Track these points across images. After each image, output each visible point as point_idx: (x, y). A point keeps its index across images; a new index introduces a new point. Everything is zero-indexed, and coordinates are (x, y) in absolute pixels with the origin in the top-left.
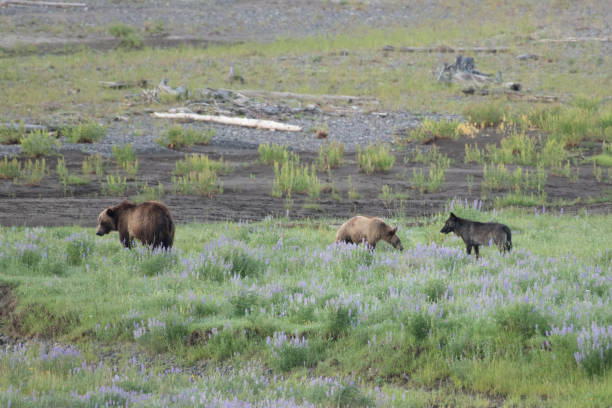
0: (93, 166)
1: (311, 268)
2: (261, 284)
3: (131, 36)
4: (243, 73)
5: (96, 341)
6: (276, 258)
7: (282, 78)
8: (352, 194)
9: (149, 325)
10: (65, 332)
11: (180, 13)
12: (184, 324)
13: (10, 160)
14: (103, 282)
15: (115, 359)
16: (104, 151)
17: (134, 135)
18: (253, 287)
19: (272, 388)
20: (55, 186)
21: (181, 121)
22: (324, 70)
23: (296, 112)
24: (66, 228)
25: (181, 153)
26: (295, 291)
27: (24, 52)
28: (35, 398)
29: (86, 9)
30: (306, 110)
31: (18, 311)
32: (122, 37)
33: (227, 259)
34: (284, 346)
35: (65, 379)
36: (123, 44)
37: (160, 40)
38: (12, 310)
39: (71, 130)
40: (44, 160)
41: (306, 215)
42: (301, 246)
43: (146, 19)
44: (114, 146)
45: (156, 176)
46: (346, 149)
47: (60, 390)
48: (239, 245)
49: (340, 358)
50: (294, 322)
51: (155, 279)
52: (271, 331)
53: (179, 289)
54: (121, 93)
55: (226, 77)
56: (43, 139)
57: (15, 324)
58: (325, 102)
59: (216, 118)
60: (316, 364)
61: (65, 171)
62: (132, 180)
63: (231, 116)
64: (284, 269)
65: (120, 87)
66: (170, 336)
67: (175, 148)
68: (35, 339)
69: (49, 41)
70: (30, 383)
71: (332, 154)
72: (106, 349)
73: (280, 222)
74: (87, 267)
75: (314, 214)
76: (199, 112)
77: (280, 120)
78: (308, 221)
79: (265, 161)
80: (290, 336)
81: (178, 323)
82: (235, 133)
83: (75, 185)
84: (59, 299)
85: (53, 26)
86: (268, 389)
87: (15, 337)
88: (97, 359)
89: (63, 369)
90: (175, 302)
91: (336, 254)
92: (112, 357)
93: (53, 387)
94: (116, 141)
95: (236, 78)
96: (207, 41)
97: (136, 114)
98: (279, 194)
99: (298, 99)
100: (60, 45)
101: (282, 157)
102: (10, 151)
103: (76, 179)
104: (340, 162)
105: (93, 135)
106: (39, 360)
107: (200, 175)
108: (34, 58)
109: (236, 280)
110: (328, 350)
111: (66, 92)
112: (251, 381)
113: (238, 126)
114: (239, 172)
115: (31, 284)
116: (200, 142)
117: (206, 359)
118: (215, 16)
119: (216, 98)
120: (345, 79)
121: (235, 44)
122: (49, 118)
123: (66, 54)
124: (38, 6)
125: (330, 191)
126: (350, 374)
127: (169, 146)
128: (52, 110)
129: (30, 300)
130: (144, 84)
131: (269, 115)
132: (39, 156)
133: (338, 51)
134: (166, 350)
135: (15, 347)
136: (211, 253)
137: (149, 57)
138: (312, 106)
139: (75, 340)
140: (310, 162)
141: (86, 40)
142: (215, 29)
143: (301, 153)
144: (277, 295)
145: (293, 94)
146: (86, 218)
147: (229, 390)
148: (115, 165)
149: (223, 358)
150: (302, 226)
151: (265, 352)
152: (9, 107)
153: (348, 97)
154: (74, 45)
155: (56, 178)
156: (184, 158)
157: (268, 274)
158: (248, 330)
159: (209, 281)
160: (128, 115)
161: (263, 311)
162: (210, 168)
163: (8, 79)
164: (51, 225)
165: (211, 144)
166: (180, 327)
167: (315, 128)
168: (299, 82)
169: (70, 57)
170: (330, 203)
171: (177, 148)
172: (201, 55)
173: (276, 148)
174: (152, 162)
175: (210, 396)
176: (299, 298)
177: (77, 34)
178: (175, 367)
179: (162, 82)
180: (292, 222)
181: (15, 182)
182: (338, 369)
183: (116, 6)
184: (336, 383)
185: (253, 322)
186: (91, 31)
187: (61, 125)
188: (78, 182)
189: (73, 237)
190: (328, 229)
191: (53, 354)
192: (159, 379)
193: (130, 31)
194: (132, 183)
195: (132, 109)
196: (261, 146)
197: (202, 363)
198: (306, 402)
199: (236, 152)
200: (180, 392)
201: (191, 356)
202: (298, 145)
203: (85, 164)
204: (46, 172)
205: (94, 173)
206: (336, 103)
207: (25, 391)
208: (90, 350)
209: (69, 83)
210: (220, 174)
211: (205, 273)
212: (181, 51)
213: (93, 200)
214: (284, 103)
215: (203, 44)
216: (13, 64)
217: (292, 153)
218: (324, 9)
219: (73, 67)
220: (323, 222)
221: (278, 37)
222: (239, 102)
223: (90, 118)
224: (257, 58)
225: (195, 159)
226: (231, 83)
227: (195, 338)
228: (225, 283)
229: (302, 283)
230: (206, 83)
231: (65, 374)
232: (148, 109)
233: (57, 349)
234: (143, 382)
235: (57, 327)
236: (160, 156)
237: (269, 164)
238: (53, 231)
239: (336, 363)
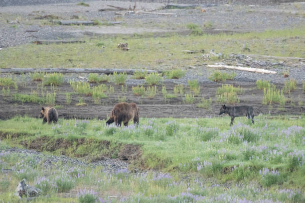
0: (179, 89)
1: (280, 138)
2: (257, 145)
3: (197, 29)
4: (249, 47)
5: (179, 171)
6: (264, 133)
7: (268, 49)
8: (300, 103)
9: (205, 164)
10: (165, 167)
11: (220, 18)
12: (221, 164)
13: (140, 86)
14: (183, 144)
15: (188, 180)
16: (184, 82)
17: (198, 75)
18: (253, 147)
19: (262, 194)
20: (161, 99)
21: (220, 69)
22: (288, 45)
23: (274, 65)
24: (166, 119)
25: (220, 84)
26: (273, 149)
27: (148, 36)
28: (150, 198)
29: (176, 16)
30: (279, 64)
31: (143, 157)
32: (193, 30)
33: (241, 133)
34: (268, 174)
35: (165, 189)
36: (193, 32)
37: (211, 31)
38: (140, 156)
39: (168, 73)
40: (156, 87)
41: (279, 113)
42: (275, 127)
43: (204, 21)
44: (189, 80)
45: (208, 94)
46: (298, 82)
47: (163, 194)
48: (247, 127)
49: (294, 180)
50: (272, 163)
51: (208, 142)
52: (261, 167)
53: (219, 147)
54: (192, 56)
55: (241, 48)
56: (156, 77)
57: (141, 163)
58: (288, 60)
59: (236, 68)
60: (283, 183)
61: (166, 92)
62: (197, 96)
63: (244, 66)
64: (268, 138)
65: (192, 53)
66: (214, 170)
67: (217, 81)
68: (151, 170)
69: (159, 31)
70: (149, 191)
71: (291, 84)
72: (184, 175)
73: (266, 116)
74: (176, 136)
75: (282, 113)
76: (229, 65)
77: (267, 69)
78: (279, 116)
79: (259, 88)
80: (270, 170)
81: (218, 164)
82: (245, 74)
83: (170, 98)
84: (162, 151)
85: (161, 24)
86: (260, 195)
87: (142, 169)
88: (180, 180)
89: (164, 184)
90: (217, 153)
91: (292, 132)
92: (187, 179)
93: (159, 193)
94: (190, 78)
95: (246, 49)
96: (232, 32)
97: (199, 65)
98: (266, 103)
99: (275, 59)
100: (164, 33)
101: (268, 86)
102: (140, 82)
103: (171, 95)
104: (295, 88)
105: (179, 75)
106: (152, 180)
107: (229, 94)
108: (152, 39)
109: (245, 143)
110: (288, 177)
111: (166, 55)
112: (252, 191)
113: (247, 71)
114: (247, 93)
115: (149, 144)
116: (229, 78)
117: (231, 180)
118: (236, 20)
119: (237, 58)
120: (297, 50)
121: (246, 33)
122: (158, 67)
123: (167, 37)
124: (153, 14)
125: (290, 102)
126: (298, 188)
127: (214, 81)
128: (160, 63)
129: (149, 152)
130: (203, 51)
131: (261, 66)
132: (153, 85)
133: (294, 37)
134: (212, 176)
135: (142, 174)
136: (233, 131)
137: (205, 39)
138: (281, 62)
139: (170, 171)
140: (281, 88)
141: (176, 31)
142: (237, 26)
143: (276, 84)
144: (265, 150)
145: (273, 57)
146: (175, 114)
147: (241, 195)
148: (189, 89)
149: (239, 179)
150: (276, 118)
151: (258, 177)
152: (140, 61)
153: (299, 58)
154: (170, 33)
155: (161, 95)
156: (221, 86)
157: (260, 140)
158: (251, 166)
159: (232, 144)
160: (196, 66)
161: (258, 158)
162: (234, 91)
163: (139, 49)
164: (159, 117)
165: (234, 80)
166: (219, 165)
167: (283, 72)
168: (276, 51)
169: (168, 38)
170: (290, 108)
171: (218, 81)
172: (230, 38)
173: (265, 82)
174: (206, 88)
175: (233, 197)
176: (275, 152)
177: (172, 28)
178: (216, 184)
179: (212, 51)
180: (271, 117)
181: (142, 97)
182: (293, 186)
183: (190, 14)
184: (292, 192)
185: (253, 163)
186: (179, 26)
187: (164, 70)
188: (172, 97)
189: (169, 123)
190: (289, 120)
191: (159, 177)
192: (209, 189)
193: (197, 27)
194: (197, 98)
195: (198, 63)
196: (258, 81)
197: (229, 182)
198: (278, 201)
199: (246, 84)
200: (219, 195)
201: (224, 179)
202: (275, 80)
203: (175, 89)
204: (157, 92)
205: (179, 93)
206: (293, 61)
207: (146, 194)
208: (177, 176)
209: (168, 51)
210: (238, 94)
211: (231, 140)
212: (220, 35)
213: (178, 106)
214: (268, 60)
215: (231, 33)
216: (142, 41)
217: (272, 84)
218: (288, 17)
219: (170, 43)
220: (286, 116)
221: (266, 30)
222: (247, 60)
223: (178, 67)
224: (256, 39)
225: (226, 87)
226: (244, 51)
227: (226, 171)
228: (240, 145)
229: (276, 145)
230: (232, 51)
231: (165, 187)
232: (205, 63)
233: (162, 175)
234: (201, 191)
235: (161, 165)
236: (210, 85)
237: (261, 89)
238: (159, 120)
239: (292, 183)
